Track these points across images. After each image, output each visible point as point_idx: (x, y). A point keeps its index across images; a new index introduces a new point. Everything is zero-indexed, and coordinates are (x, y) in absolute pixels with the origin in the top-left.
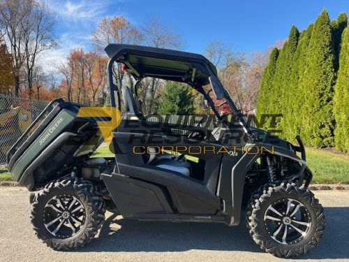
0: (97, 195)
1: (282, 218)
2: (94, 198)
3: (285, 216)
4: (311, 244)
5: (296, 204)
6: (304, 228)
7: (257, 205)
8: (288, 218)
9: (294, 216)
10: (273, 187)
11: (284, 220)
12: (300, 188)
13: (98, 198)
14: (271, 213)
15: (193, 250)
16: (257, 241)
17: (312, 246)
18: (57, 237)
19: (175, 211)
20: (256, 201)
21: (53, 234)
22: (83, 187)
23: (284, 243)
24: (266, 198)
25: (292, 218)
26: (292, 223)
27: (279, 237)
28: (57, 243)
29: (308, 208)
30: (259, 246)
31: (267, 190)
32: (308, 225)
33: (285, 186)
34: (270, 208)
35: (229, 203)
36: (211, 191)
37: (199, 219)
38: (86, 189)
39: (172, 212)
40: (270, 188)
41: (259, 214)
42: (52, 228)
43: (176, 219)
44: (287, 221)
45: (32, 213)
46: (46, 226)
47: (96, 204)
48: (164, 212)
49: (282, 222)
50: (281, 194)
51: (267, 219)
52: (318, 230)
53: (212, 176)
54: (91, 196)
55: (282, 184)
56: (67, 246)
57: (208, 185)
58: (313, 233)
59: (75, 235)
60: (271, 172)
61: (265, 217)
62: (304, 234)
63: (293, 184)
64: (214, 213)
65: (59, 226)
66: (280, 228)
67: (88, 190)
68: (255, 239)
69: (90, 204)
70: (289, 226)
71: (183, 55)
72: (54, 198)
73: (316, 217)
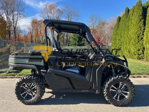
0: (42, 82)
1: (117, 90)
3: (118, 89)
4: (130, 101)
5: (123, 84)
6: (126, 94)
7: (107, 85)
8: (120, 90)
9: (122, 89)
10: (113, 77)
11: (118, 91)
13: (42, 83)
14: (113, 88)
15: (81, 104)
16: (107, 100)
18: (26, 99)
19: (74, 88)
20: (107, 83)
21: (24, 98)
23: (118, 100)
24: (110, 82)
25: (121, 90)
26: (122, 92)
27: (116, 98)
28: (26, 102)
29: (128, 86)
30: (108, 101)
31: (111, 79)
32: (128, 93)
33: (118, 77)
34: (112, 86)
35: (95, 84)
36: (88, 80)
37: (83, 91)
38: (37, 79)
39: (72, 88)
40: (112, 78)
41: (108, 89)
42: (24, 95)
43: (74, 91)
44: (119, 91)
45: (15, 90)
46: (21, 95)
47: (41, 85)
48: (69, 88)
49: (117, 92)
50: (117, 81)
51: (111, 91)
52: (132, 95)
53: (88, 73)
54: (39, 82)
55: (117, 76)
56: (30, 103)
57: (87, 77)
58: (130, 96)
59: (33, 99)
60: (113, 71)
61: (110, 90)
62: (126, 97)
63: (122, 76)
64: (90, 88)
65: (26, 95)
66: (117, 94)
67: (38, 80)
68: (106, 99)
69: (39, 86)
70: (120, 93)
72: (24, 83)
73: (131, 90)
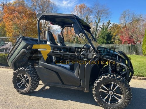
1: (108, 91)
2: (33, 75)
3: (110, 90)
4: (123, 106)
5: (116, 85)
6: (120, 98)
7: (96, 84)
8: (112, 92)
9: (115, 91)
10: (104, 76)
11: (109, 93)
12: (118, 77)
14: (103, 88)
16: (96, 101)
17: (123, 107)
18: (20, 89)
19: (63, 84)
20: (96, 82)
21: (19, 87)
22: (29, 71)
23: (109, 103)
24: (100, 81)
26: (114, 94)
27: (107, 100)
28: (20, 91)
29: (122, 88)
30: (97, 103)
31: (101, 77)
32: (122, 96)
33: (110, 76)
34: (103, 85)
35: (83, 82)
36: (76, 76)
37: (73, 88)
39: (61, 83)
41: (97, 88)
42: (19, 85)
43: (64, 87)
45: (13, 79)
46: (17, 84)
47: (33, 77)
48: (58, 83)
49: (108, 93)
50: (108, 80)
51: (101, 91)
53: (77, 69)
54: (31, 74)
56: (23, 92)
57: (75, 73)
59: (26, 89)
60: (110, 69)
61: (100, 90)
62: (120, 100)
63: (115, 75)
64: (79, 86)
65: (22, 85)
66: (107, 96)
67: (31, 72)
69: (30, 77)
70: (112, 95)
71: (65, 15)
72: (20, 74)
73: (126, 93)
